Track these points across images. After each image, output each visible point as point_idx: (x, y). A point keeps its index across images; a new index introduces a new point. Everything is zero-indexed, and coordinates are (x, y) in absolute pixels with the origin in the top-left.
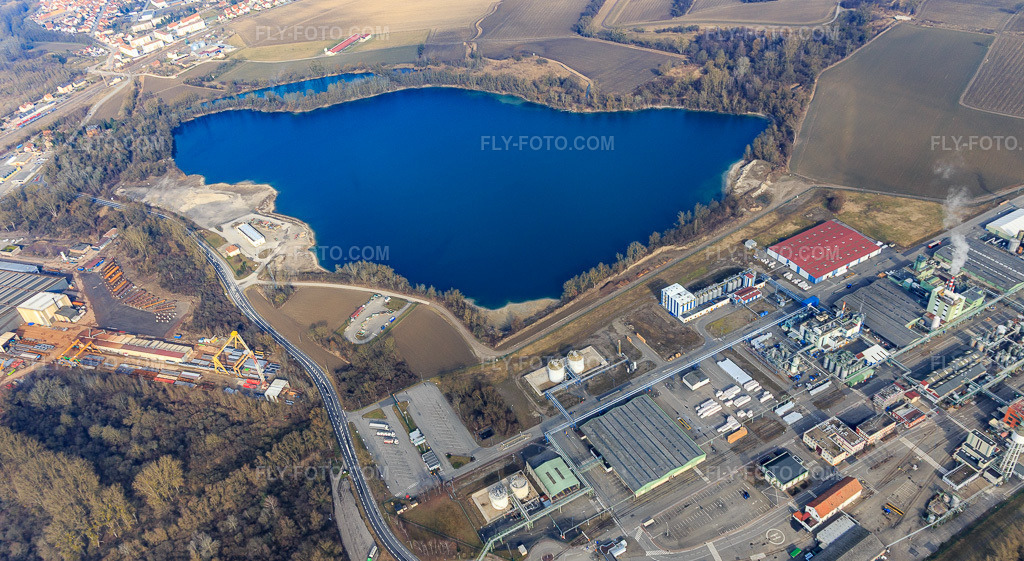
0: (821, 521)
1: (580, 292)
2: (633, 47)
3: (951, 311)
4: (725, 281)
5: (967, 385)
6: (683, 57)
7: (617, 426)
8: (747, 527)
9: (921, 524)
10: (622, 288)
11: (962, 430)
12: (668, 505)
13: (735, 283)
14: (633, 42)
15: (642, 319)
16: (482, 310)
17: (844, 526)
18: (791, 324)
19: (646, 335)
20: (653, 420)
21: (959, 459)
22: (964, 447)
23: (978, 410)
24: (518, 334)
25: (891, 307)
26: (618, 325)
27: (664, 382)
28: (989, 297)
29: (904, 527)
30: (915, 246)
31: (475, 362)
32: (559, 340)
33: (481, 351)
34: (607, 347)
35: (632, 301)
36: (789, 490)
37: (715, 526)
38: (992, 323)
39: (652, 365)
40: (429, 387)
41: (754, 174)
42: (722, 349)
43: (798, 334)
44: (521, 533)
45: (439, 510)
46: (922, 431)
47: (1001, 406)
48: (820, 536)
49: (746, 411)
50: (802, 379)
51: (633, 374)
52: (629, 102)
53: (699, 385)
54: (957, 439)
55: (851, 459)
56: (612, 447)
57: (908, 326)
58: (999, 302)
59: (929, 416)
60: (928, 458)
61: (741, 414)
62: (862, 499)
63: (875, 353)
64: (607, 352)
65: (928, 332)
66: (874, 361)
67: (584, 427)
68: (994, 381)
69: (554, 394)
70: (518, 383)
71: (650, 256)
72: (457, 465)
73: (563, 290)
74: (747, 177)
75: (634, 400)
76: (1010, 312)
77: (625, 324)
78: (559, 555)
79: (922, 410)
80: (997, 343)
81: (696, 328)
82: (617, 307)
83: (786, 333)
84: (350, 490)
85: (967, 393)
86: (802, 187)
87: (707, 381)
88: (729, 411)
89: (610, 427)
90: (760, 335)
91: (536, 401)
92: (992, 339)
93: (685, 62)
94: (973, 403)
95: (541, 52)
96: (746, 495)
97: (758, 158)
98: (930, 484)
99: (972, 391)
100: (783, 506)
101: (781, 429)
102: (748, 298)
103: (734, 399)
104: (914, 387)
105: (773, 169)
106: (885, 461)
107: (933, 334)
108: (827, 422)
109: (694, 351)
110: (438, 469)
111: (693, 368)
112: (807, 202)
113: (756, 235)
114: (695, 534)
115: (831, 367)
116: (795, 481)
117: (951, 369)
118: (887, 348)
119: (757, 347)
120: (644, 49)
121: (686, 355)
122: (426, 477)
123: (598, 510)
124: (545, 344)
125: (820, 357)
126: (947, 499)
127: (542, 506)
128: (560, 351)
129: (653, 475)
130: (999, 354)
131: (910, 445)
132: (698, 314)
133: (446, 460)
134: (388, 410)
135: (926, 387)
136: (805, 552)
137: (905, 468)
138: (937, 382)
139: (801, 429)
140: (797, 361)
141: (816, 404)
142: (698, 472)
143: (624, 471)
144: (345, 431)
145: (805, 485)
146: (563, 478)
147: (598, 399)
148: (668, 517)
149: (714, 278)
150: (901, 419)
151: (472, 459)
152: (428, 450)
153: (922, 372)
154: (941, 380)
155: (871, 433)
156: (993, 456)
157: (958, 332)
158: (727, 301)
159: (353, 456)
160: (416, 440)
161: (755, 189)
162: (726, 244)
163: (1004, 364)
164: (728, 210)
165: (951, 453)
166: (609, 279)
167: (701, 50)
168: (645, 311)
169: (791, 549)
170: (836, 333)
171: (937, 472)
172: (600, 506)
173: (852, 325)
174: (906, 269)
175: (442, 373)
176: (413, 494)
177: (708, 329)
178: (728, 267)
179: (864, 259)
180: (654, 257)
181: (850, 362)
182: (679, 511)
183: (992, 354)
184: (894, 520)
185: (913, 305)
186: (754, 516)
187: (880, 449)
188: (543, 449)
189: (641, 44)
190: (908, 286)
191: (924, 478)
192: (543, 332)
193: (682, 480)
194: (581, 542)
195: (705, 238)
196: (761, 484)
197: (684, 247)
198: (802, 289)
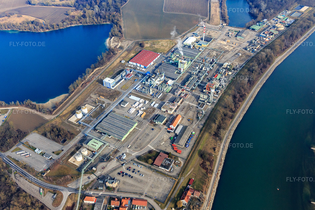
0: (175, 128)
1: (75, 89)
2: (53, 7)
3: (184, 66)
4: (121, 73)
5: (195, 84)
6: (74, 8)
7: (107, 124)
8: (157, 137)
9: (198, 120)
10: (88, 84)
11: (198, 95)
12: (132, 140)
13: (124, 73)
14: (53, 5)
15: (99, 92)
16: (41, 104)
17: (180, 128)
18: (145, 81)
19: (103, 96)
20: (118, 118)
21: (200, 102)
22: (200, 98)
23: (199, 89)
24: (59, 108)
25: (169, 69)
26: (92, 96)
27: (115, 107)
28: (191, 61)
29: (194, 122)
30: (168, 52)
31: (47, 121)
32: (74, 106)
33: (47, 117)
34: (92, 103)
35: (94, 87)
36: (163, 124)
37: (148, 140)
38: (194, 67)
39: (109, 104)
40: (33, 134)
41: (114, 41)
42: (128, 93)
43: (148, 83)
44: (91, 165)
45: (59, 169)
46: (189, 98)
47: (204, 86)
48: (176, 132)
49: (143, 108)
50: (154, 95)
51: (104, 108)
52: (62, 25)
53: (126, 105)
54: (198, 98)
55: (175, 111)
56: (109, 130)
57: (175, 73)
58: (194, 62)
59: (189, 94)
60: (193, 104)
61: (142, 109)
62: (182, 119)
63: (170, 82)
64: (93, 105)
65: (181, 73)
66: (171, 84)
67: (97, 128)
68: (200, 81)
69: (82, 121)
70: (67, 123)
71: (93, 72)
72: (58, 154)
73: (69, 90)
74: (113, 42)
75: (109, 115)
76: (197, 63)
77: (95, 95)
78: (106, 166)
79: (187, 93)
80: (197, 72)
81: (118, 89)
82: (89, 91)
83: (145, 84)
84: (20, 176)
85: (196, 86)
86: (131, 42)
87: (128, 103)
88: (138, 109)
89: (105, 125)
90: (137, 86)
91: (76, 126)
92: (196, 71)
93: (75, 10)
94: (198, 88)
95: (18, 13)
96: (153, 129)
97: (114, 36)
98: (196, 110)
99: (196, 85)
100: (164, 128)
101: (154, 110)
102: (130, 77)
103: (138, 105)
104: (183, 88)
105: (120, 39)
106: (184, 108)
107: (182, 73)
108: (166, 103)
109: (120, 96)
110: (52, 157)
111: (122, 101)
112: (134, 46)
113: (123, 59)
114: (143, 145)
115: (161, 89)
116: (164, 121)
117: (190, 81)
118: (173, 80)
119: (138, 90)
120: (58, 7)
121: (118, 98)
122: (48, 162)
123: (112, 149)
124: (70, 108)
125: (157, 87)
126: (201, 112)
127: (94, 155)
128: (77, 109)
129: (125, 133)
130: (199, 74)
131: (188, 103)
132: (117, 86)
133: (53, 154)
134: (21, 146)
135: (186, 87)
136: (174, 137)
137: (189, 109)
138: (188, 85)
139: (160, 108)
140: (151, 90)
141: (160, 100)
142: (137, 128)
143: (116, 135)
144: (7, 159)
145: (167, 121)
146: (97, 144)
147: (97, 119)
148: (134, 143)
149: (116, 74)
150: (183, 97)
151: (63, 150)
152: (44, 153)
153: (183, 83)
154: (189, 84)
155: (178, 102)
156: (207, 98)
157: (187, 72)
158: (123, 80)
159: (15, 166)
160: (38, 152)
161: (117, 46)
162: (115, 64)
163: (201, 77)
164: (112, 53)
165: (198, 101)
166: (83, 83)
167: (79, 5)
168: (99, 89)
169: (170, 138)
170: (158, 79)
171: (196, 107)
172: (112, 147)
173: (162, 76)
174: (169, 59)
175: (36, 128)
176: (46, 168)
177: (121, 88)
178: (119, 70)
179: (157, 58)
180: (95, 73)
181: (165, 86)
182: (136, 140)
183: (197, 75)
184: (191, 122)
185: (174, 67)
186: (157, 134)
187: (181, 106)
188: (86, 139)
189: (56, 5)
190: (171, 63)
191: (194, 109)
192: (68, 105)
193: (134, 132)
194: (111, 160)
195: (108, 63)
196: (155, 125)
197: (103, 67)
198: (143, 71)
